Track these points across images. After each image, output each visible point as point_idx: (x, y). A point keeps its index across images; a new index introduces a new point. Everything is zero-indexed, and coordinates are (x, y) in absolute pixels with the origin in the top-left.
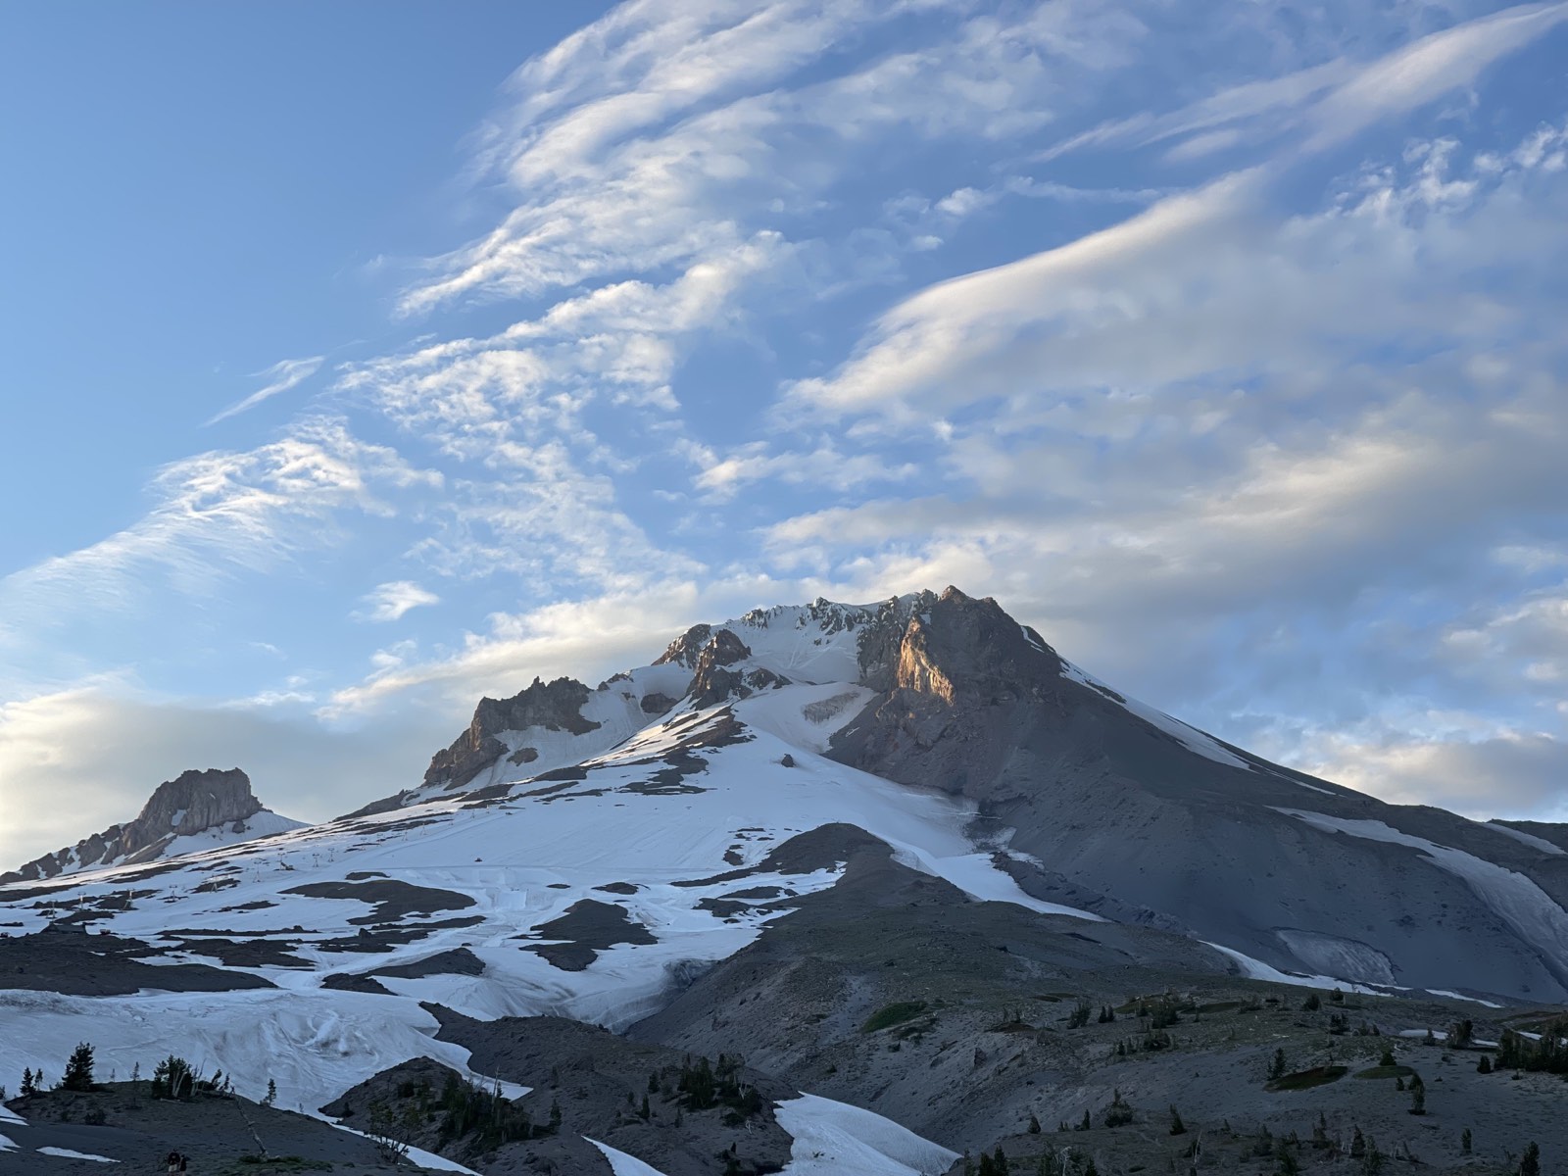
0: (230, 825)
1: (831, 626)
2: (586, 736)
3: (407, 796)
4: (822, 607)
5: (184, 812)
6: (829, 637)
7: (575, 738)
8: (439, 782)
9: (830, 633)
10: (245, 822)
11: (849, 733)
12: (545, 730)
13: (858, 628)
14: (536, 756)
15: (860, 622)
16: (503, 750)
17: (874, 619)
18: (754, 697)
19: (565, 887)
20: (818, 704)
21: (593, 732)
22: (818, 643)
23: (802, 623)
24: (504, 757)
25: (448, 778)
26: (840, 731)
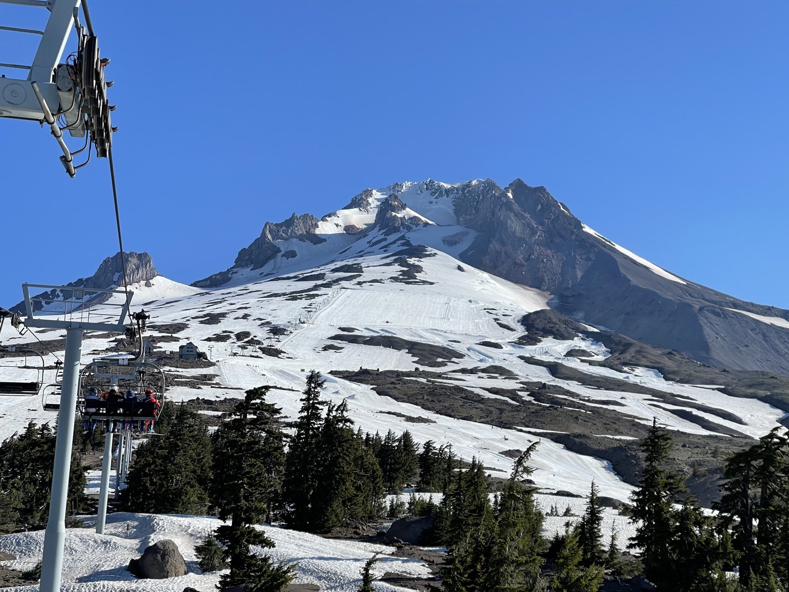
0: (143, 282)
1: (437, 194)
2: (319, 245)
3: (231, 272)
4: (431, 184)
5: (119, 274)
6: (436, 200)
7: (314, 246)
8: (247, 266)
9: (437, 198)
10: (151, 281)
11: (469, 254)
12: (298, 241)
13: (452, 196)
14: (296, 255)
15: (452, 193)
16: (279, 251)
17: (460, 192)
18: (414, 231)
19: (459, 342)
20: (450, 236)
21: (323, 243)
22: (431, 203)
23: (421, 192)
24: (280, 255)
25: (251, 264)
26: (464, 251)
